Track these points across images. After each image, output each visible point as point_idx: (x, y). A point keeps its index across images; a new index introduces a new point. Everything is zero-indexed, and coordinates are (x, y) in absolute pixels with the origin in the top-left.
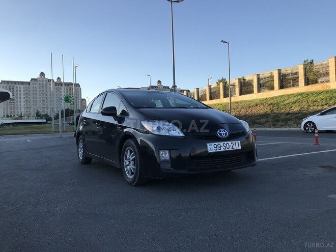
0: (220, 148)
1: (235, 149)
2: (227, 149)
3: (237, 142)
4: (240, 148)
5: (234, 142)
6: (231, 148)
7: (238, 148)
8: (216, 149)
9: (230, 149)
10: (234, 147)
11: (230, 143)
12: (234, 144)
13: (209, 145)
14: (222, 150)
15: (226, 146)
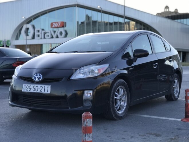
0: (30, 89)
1: (43, 92)
2: (35, 91)
4: (49, 92)
5: (43, 86)
7: (46, 92)
8: (27, 89)
9: (39, 91)
10: (43, 90)
11: (39, 86)
12: (44, 88)
13: (24, 86)
14: (32, 91)
15: (35, 88)
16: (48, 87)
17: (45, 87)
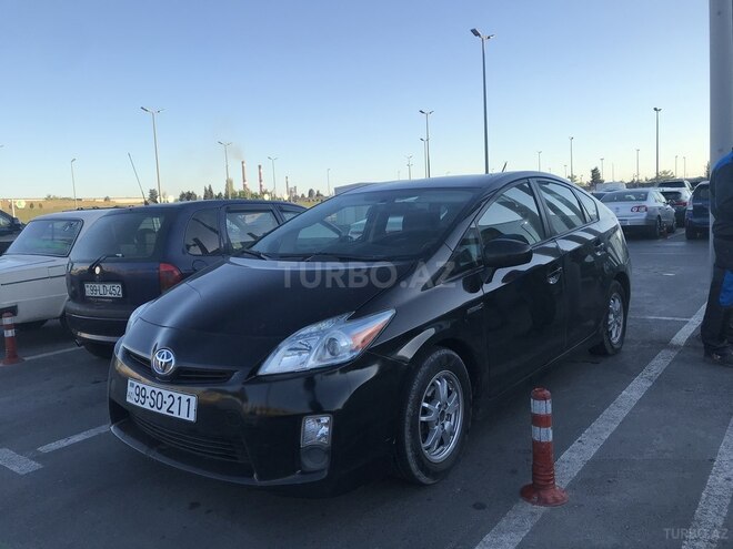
0: (143, 400)
1: (176, 415)
2: (155, 409)
3: (185, 398)
4: (192, 418)
5: (176, 395)
6: (165, 407)
7: (183, 416)
8: (137, 398)
9: (164, 411)
10: (175, 408)
11: (166, 393)
12: (177, 401)
13: (131, 384)
14: (147, 406)
15: (155, 397)
16: (189, 400)
17: (180, 398)
